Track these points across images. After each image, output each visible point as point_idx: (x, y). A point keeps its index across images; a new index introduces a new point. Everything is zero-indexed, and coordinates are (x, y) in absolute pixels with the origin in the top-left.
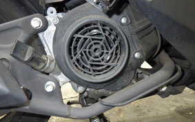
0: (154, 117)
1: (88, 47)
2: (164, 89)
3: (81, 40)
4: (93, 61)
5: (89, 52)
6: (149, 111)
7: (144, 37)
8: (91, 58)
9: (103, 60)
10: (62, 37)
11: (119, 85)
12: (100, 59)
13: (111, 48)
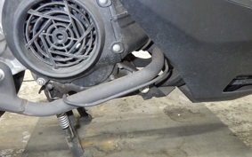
0: (139, 115)
1: (48, 30)
2: (146, 91)
3: (38, 20)
4: (55, 50)
5: (50, 37)
6: (135, 107)
7: (129, 24)
8: (53, 46)
9: (68, 49)
10: (14, 10)
11: (92, 80)
12: (65, 48)
13: (80, 36)
